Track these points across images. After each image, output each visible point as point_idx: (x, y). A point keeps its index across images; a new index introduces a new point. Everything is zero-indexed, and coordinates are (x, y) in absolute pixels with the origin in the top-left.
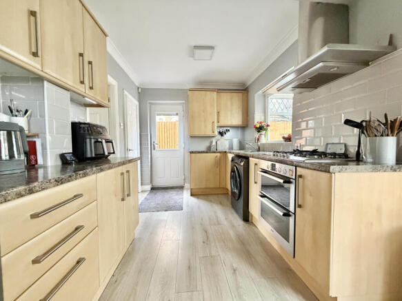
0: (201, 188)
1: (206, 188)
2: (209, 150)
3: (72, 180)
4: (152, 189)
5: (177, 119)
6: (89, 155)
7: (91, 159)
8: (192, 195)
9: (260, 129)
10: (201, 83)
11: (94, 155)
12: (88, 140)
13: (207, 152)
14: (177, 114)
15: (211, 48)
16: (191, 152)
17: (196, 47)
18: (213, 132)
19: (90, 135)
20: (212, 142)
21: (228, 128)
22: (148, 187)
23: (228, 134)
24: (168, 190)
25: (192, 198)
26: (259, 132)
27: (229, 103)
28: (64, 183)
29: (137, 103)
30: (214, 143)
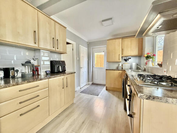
0: (111, 87)
1: (114, 88)
2: (117, 69)
3: (35, 81)
4: (92, 84)
5: (104, 54)
6: (56, 71)
7: (57, 73)
8: (106, 90)
9: (148, 57)
10: (114, 35)
11: (57, 71)
12: (55, 66)
13: (116, 70)
14: (104, 52)
15: (111, 19)
16: (106, 70)
17: (103, 21)
18: (119, 60)
19: (56, 64)
20: (119, 65)
21: (130, 57)
22: (91, 83)
23: (130, 60)
24: (98, 86)
25: (106, 91)
26: (147, 59)
27: (129, 43)
28: (31, 82)
29: (87, 49)
30: (120, 65)
